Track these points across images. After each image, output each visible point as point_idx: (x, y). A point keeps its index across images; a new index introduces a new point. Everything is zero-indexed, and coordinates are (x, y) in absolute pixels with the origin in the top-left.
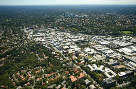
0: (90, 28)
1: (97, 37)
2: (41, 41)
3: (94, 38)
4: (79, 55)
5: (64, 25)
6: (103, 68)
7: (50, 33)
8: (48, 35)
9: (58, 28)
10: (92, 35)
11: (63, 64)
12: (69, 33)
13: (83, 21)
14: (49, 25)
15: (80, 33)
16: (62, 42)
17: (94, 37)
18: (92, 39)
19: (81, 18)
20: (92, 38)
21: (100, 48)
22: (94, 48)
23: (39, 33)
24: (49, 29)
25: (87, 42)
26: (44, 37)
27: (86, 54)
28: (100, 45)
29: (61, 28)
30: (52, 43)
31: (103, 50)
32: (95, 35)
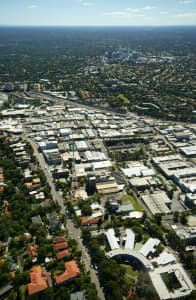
0: (168, 97)
1: (180, 126)
2: (13, 129)
3: (169, 132)
4: (99, 187)
5: (96, 84)
6: (154, 250)
7: (48, 108)
8: (40, 112)
9: (78, 94)
10: (168, 118)
11: (34, 215)
12: (102, 108)
13: (154, 75)
14: (57, 84)
15: (135, 111)
16: (67, 138)
17: (171, 128)
18: (161, 134)
19: (153, 66)
20: (163, 131)
21: (175, 169)
22: (156, 166)
23: (20, 106)
24: (54, 93)
25: (142, 141)
26: (27, 119)
27: (121, 187)
28: (178, 156)
29: (87, 92)
30: (39, 138)
31: (182, 177)
32: (175, 119)
